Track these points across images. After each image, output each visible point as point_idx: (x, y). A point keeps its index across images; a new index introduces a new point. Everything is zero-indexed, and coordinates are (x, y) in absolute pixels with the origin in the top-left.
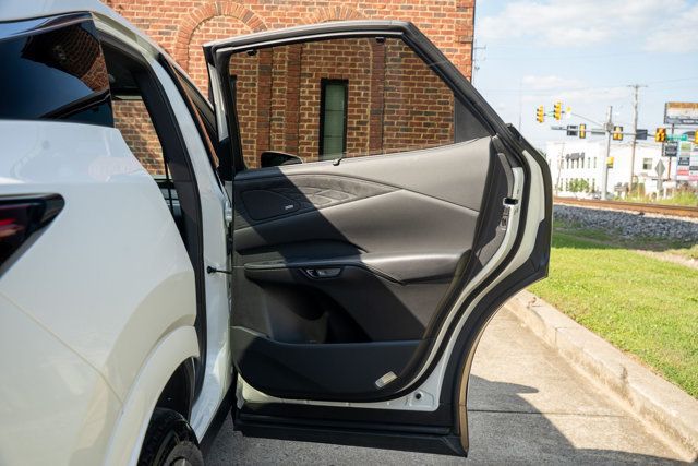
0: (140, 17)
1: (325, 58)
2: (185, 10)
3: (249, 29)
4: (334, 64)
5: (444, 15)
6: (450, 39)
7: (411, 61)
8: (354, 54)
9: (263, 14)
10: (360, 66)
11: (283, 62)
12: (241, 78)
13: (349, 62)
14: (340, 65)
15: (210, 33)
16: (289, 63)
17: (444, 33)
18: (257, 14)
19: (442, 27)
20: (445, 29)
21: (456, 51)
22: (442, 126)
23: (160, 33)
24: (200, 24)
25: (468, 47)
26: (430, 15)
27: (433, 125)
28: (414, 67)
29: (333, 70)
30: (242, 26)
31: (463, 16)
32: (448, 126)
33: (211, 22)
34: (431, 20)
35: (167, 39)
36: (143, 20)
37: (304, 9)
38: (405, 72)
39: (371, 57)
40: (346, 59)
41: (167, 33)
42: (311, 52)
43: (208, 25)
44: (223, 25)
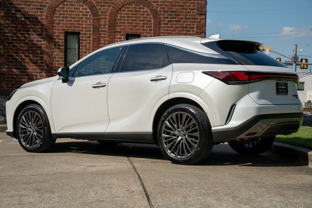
1: (128, 23)
3: (87, 7)
4: (133, 26)
6: (194, 12)
7: (174, 24)
8: (143, 21)
10: (147, 27)
11: (105, 25)
12: (83, 34)
13: (141, 25)
14: (136, 26)
15: (65, 9)
16: (109, 25)
17: (190, 9)
19: (189, 6)
20: (191, 7)
21: (197, 19)
23: (37, 9)
24: (60, 4)
25: (203, 17)
28: (176, 27)
29: (132, 29)
30: (83, 6)
33: (66, 3)
34: (184, 3)
35: (40, 12)
36: (27, 2)
38: (170, 30)
39: (152, 22)
40: (139, 23)
41: (40, 9)
42: (121, 20)
43: (64, 5)
44: (72, 5)
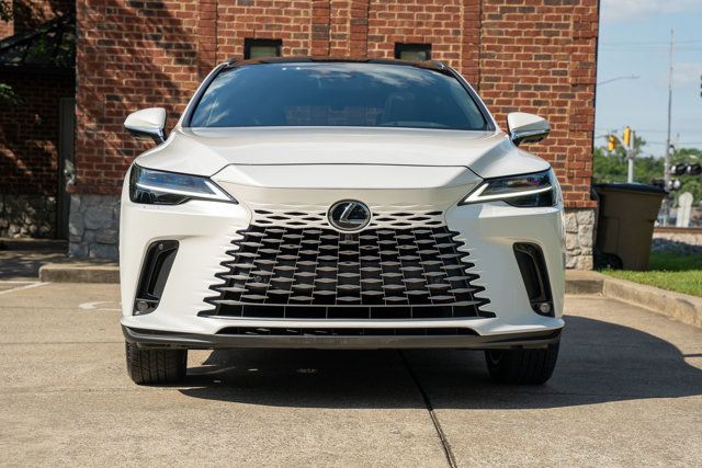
1: (400, 16)
4: (412, 24)
7: (515, 18)
8: (439, 9)
10: (447, 25)
11: (344, 21)
12: (288, 43)
13: (433, 20)
14: (420, 24)
16: (352, 21)
22: (558, 104)
27: (546, 103)
28: (521, 26)
29: (411, 32)
32: (566, 104)
38: (507, 33)
39: (461, 13)
40: (429, 17)
42: (382, 7)
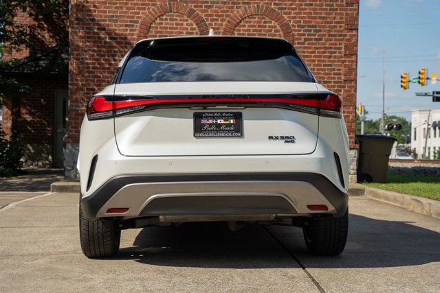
0: (111, 14)
2: (144, 9)
3: (192, 22)
5: (337, 10)
6: (341, 27)
9: (203, 11)
15: (164, 25)
17: (336, 23)
18: (198, 12)
19: (335, 18)
20: (338, 19)
21: (346, 35)
23: (126, 26)
24: (156, 19)
25: (354, 32)
26: (326, 9)
28: (315, 48)
30: (187, 20)
31: (351, 10)
33: (164, 17)
34: (327, 14)
35: (131, 30)
36: (113, 16)
37: (233, 8)
41: (131, 26)
43: (162, 20)
44: (173, 20)
